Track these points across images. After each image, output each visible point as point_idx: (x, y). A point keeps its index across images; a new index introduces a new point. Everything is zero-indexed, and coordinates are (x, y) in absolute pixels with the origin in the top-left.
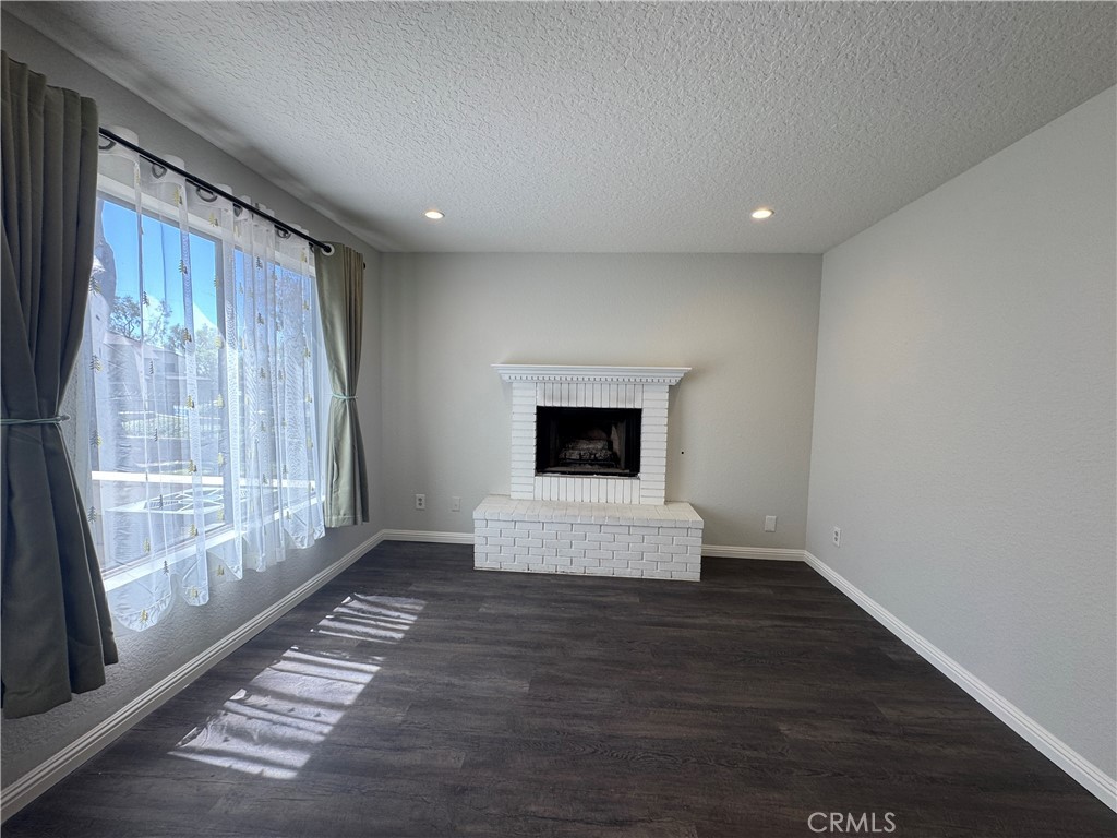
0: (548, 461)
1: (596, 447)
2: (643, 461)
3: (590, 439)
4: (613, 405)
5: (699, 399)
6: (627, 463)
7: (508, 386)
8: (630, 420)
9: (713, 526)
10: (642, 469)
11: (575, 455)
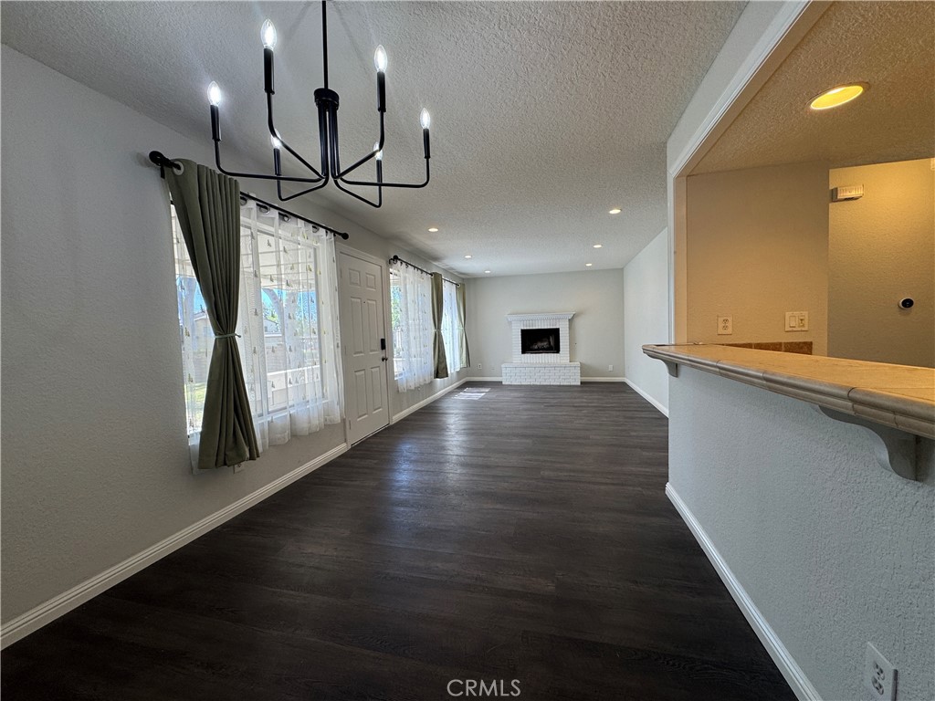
0: (526, 348)
1: (545, 344)
2: (561, 347)
3: (542, 341)
4: (549, 327)
5: (579, 322)
6: (555, 349)
7: (510, 323)
8: (555, 332)
9: (584, 370)
10: (561, 349)
11: (536, 347)
